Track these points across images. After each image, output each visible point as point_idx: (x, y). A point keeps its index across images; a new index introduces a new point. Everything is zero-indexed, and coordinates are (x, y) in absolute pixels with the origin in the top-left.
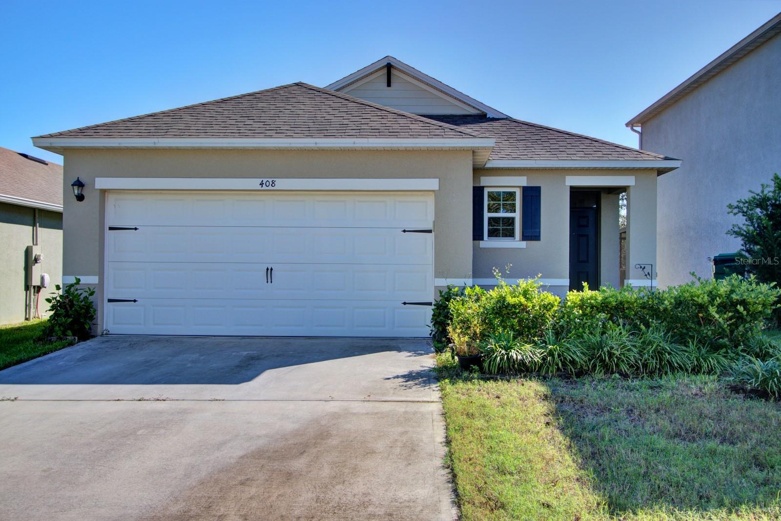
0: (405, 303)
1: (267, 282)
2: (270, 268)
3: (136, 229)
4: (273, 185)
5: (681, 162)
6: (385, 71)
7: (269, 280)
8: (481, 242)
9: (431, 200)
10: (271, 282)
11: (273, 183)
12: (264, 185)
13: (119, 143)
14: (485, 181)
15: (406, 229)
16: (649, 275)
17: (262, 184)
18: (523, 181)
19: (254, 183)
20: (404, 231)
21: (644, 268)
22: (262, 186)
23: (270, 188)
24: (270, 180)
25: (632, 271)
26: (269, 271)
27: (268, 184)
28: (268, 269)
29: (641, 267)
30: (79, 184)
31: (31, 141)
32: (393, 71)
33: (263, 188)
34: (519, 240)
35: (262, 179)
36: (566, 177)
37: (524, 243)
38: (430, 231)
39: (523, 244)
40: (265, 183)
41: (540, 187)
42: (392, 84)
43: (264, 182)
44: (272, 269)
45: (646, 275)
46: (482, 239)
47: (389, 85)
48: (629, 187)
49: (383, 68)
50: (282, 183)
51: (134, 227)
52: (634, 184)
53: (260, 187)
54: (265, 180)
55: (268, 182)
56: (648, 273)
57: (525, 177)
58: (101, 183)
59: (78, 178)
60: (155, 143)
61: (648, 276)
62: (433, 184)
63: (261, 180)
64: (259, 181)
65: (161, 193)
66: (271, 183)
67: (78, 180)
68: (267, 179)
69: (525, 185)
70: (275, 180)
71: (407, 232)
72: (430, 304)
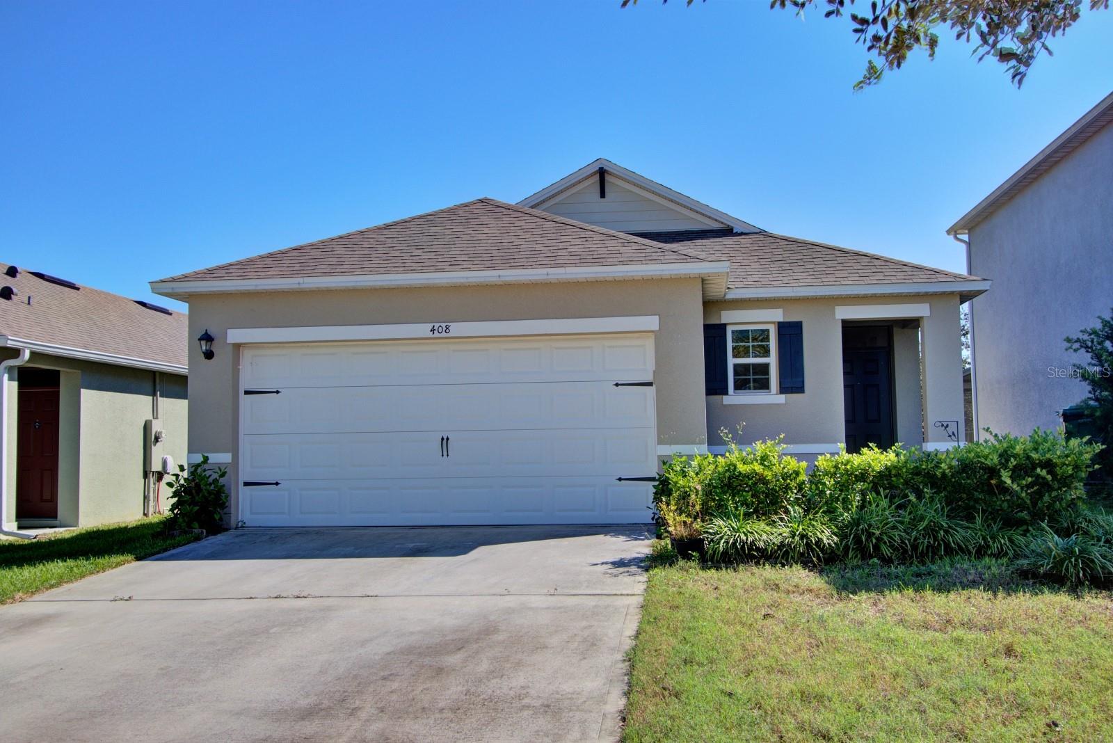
0: (620, 479)
1: (443, 455)
2: (445, 438)
3: (277, 392)
4: (448, 331)
5: (989, 283)
6: (597, 177)
7: (445, 453)
8: (724, 397)
9: (650, 343)
10: (448, 455)
11: (447, 328)
12: (436, 332)
13: (256, 285)
14: (727, 317)
15: (619, 383)
16: (955, 436)
17: (433, 330)
18: (778, 315)
19: (423, 329)
20: (617, 385)
21: (947, 426)
22: (433, 333)
23: (444, 334)
24: (444, 325)
25: (931, 431)
26: (445, 441)
27: (440, 330)
28: (443, 439)
29: (943, 425)
30: (207, 338)
31: (149, 286)
32: (608, 178)
33: (435, 335)
34: (775, 393)
35: (433, 324)
36: (836, 307)
37: (783, 396)
38: (650, 384)
39: (782, 399)
40: (437, 330)
41: (801, 322)
42: (607, 194)
43: (436, 328)
44: (448, 439)
45: (950, 436)
46: (726, 393)
47: (603, 195)
48: (922, 317)
49: (594, 174)
50: (457, 329)
51: (275, 390)
52: (928, 314)
53: (430, 335)
54: (437, 326)
55: (440, 328)
56: (953, 434)
57: (781, 310)
58: (235, 336)
59: (206, 330)
60: (299, 283)
61: (953, 437)
62: (652, 323)
63: (431, 325)
64: (430, 326)
66: (444, 329)
67: (206, 333)
68: (439, 324)
69: (781, 320)
70: (448, 324)
71: (619, 387)
72: (653, 479)
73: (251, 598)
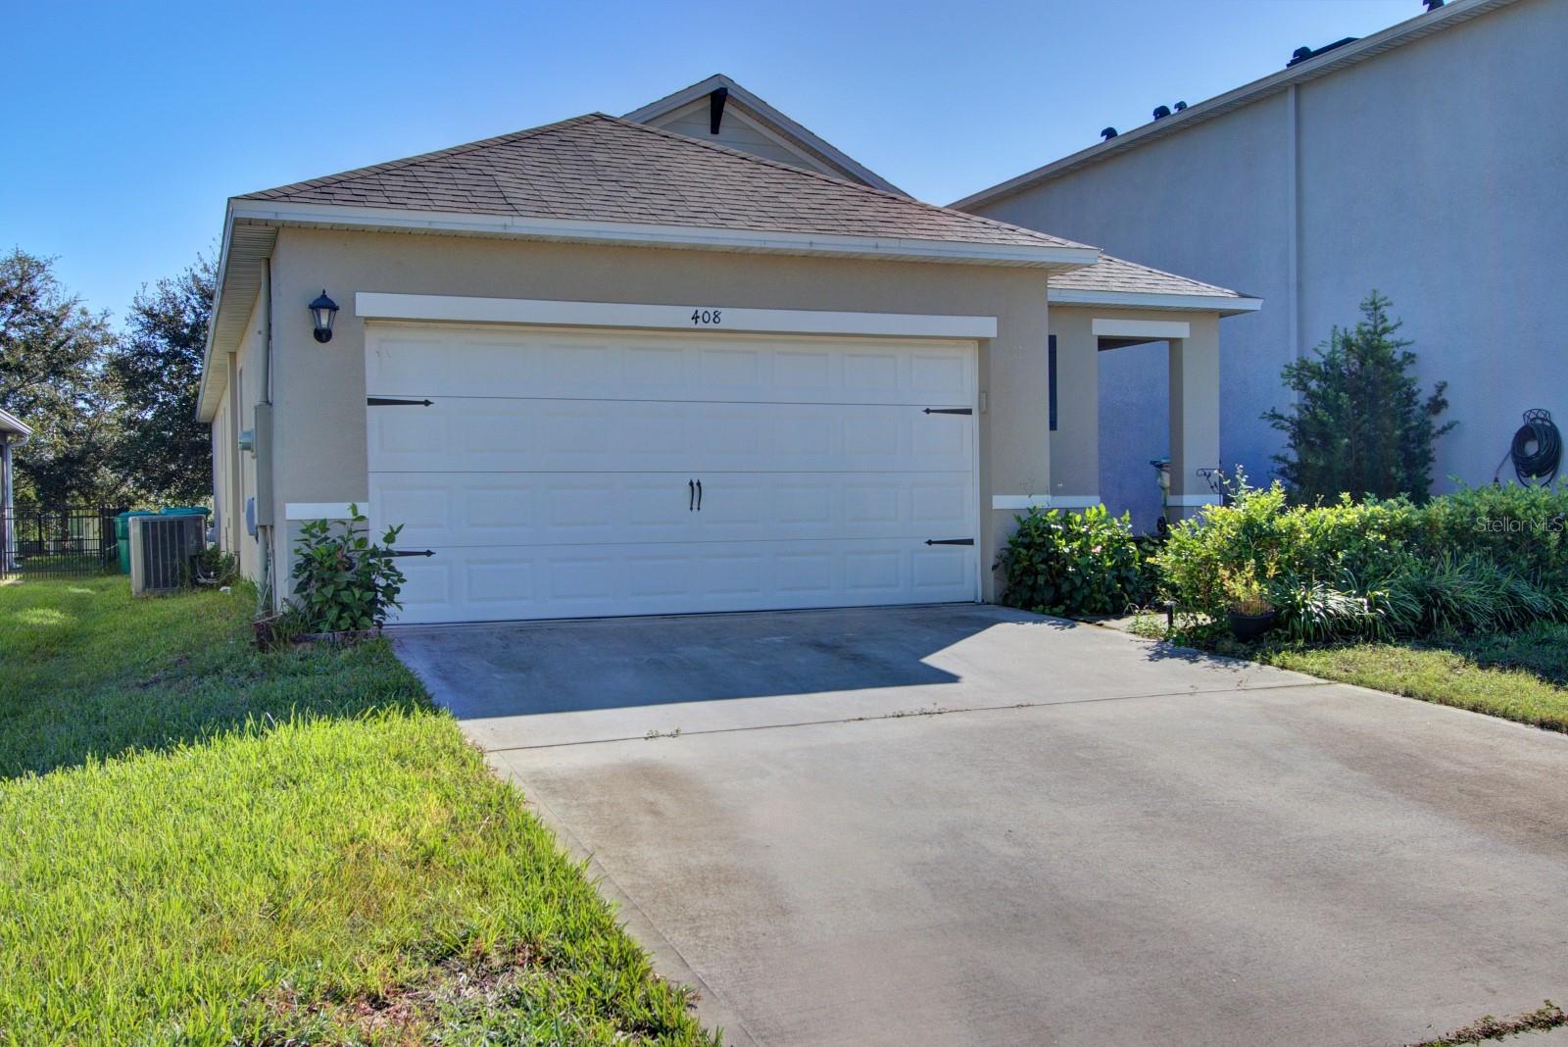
0: (930, 542)
1: (691, 509)
2: (696, 482)
3: (427, 403)
4: (717, 320)
5: (1261, 301)
7: (695, 506)
9: (969, 359)
10: (699, 509)
11: (716, 316)
12: (700, 320)
15: (931, 408)
16: (1217, 486)
17: (695, 318)
19: (681, 316)
20: (928, 411)
21: (1210, 475)
22: (696, 322)
23: (711, 325)
24: (711, 310)
25: (1188, 480)
26: (695, 488)
27: (706, 318)
28: (691, 484)
29: (1205, 474)
30: (323, 303)
33: (698, 326)
35: (695, 308)
36: (1094, 320)
38: (971, 412)
40: (701, 318)
41: (1055, 336)
43: (700, 314)
44: (699, 484)
45: (1212, 487)
47: (715, 129)
48: (1180, 340)
49: (705, 97)
50: (731, 317)
51: (423, 400)
52: (1188, 336)
53: (691, 324)
54: (701, 311)
55: (706, 315)
56: (1215, 484)
58: (367, 304)
59: (324, 292)
60: (505, 226)
63: (693, 309)
64: (691, 311)
65: (477, 329)
66: (712, 316)
67: (324, 296)
68: (703, 309)
70: (719, 310)
71: (931, 414)
72: (970, 542)
73: (861, 719)
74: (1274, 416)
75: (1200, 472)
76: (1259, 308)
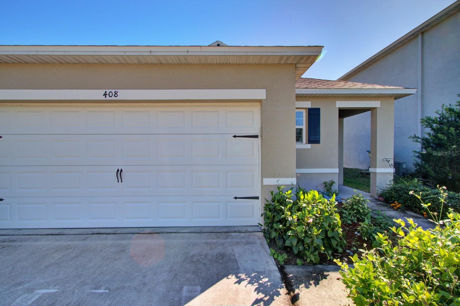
0: (236, 198)
1: (118, 181)
2: (120, 170)
3: (1, 137)
4: (116, 95)
7: (120, 180)
10: (122, 181)
11: (116, 94)
12: (107, 96)
15: (237, 135)
17: (105, 95)
18: (308, 104)
19: (98, 94)
20: (235, 136)
21: (389, 161)
22: (106, 97)
23: (113, 98)
24: (113, 91)
25: (378, 162)
26: (119, 172)
27: (111, 95)
28: (118, 171)
29: (387, 161)
33: (107, 99)
34: (305, 143)
35: (105, 90)
36: (336, 101)
37: (310, 145)
38: (257, 137)
39: (309, 146)
40: (108, 94)
41: (320, 108)
43: (107, 93)
44: (121, 171)
45: (390, 166)
50: (124, 94)
52: (380, 106)
53: (103, 98)
54: (108, 91)
55: (111, 93)
57: (310, 102)
61: (391, 166)
62: (261, 94)
63: (105, 91)
64: (103, 92)
66: (114, 94)
68: (109, 91)
69: (310, 107)
70: (117, 90)
71: (236, 138)
72: (257, 198)
74: (415, 137)
75: (385, 160)
76: (415, 93)
